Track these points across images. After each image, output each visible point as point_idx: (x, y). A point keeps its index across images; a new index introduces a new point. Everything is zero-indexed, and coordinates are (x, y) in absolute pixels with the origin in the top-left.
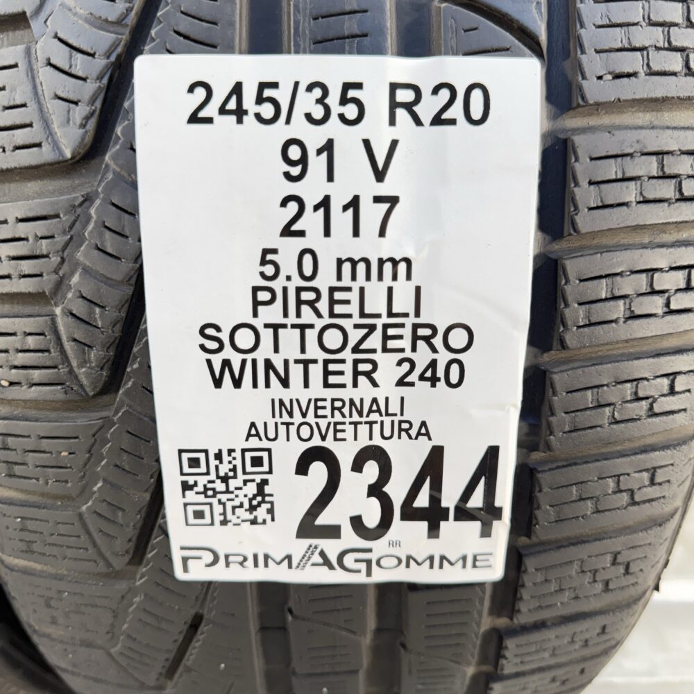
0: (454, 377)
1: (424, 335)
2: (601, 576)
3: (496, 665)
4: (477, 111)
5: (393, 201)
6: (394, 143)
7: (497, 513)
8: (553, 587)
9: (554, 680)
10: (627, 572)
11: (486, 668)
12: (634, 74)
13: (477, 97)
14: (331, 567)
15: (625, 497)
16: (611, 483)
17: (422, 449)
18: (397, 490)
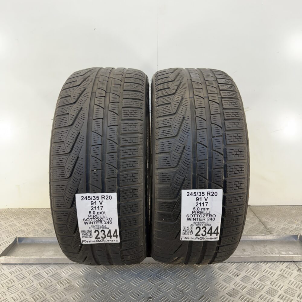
0: (214, 220)
1: (210, 215)
2: (231, 240)
3: (218, 251)
4: (216, 194)
5: (207, 203)
6: (207, 197)
7: (218, 233)
8: (225, 241)
9: (226, 253)
10: (234, 239)
11: (217, 251)
12: (233, 190)
13: (216, 193)
14: (199, 239)
15: (233, 231)
16: (231, 230)
17: (210, 227)
18: (207, 231)
